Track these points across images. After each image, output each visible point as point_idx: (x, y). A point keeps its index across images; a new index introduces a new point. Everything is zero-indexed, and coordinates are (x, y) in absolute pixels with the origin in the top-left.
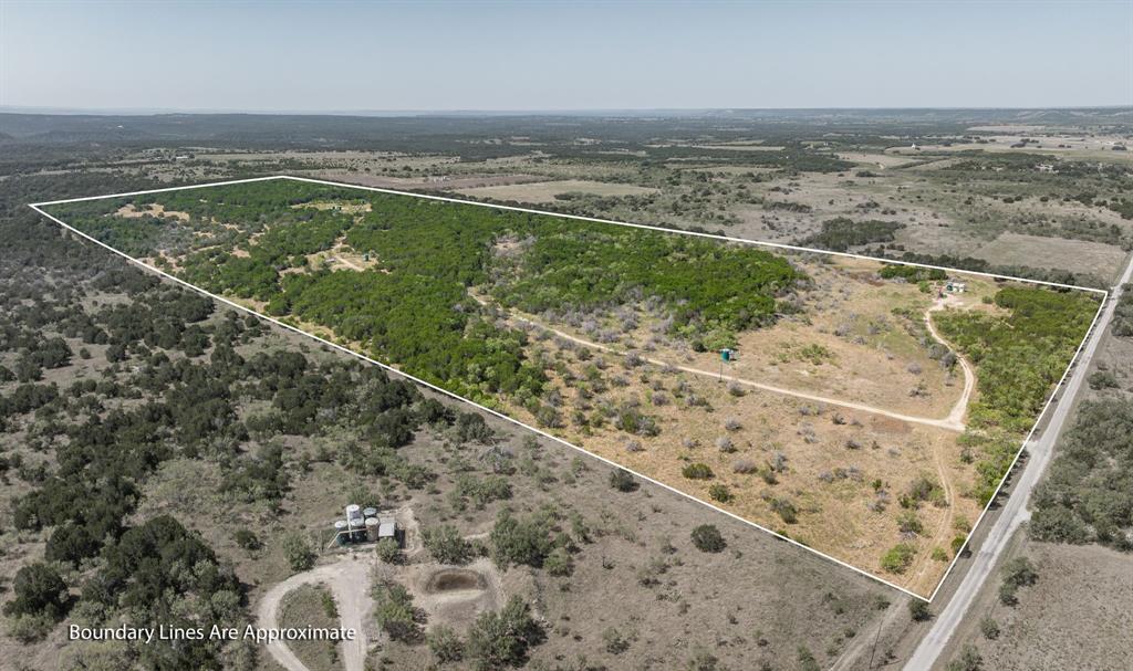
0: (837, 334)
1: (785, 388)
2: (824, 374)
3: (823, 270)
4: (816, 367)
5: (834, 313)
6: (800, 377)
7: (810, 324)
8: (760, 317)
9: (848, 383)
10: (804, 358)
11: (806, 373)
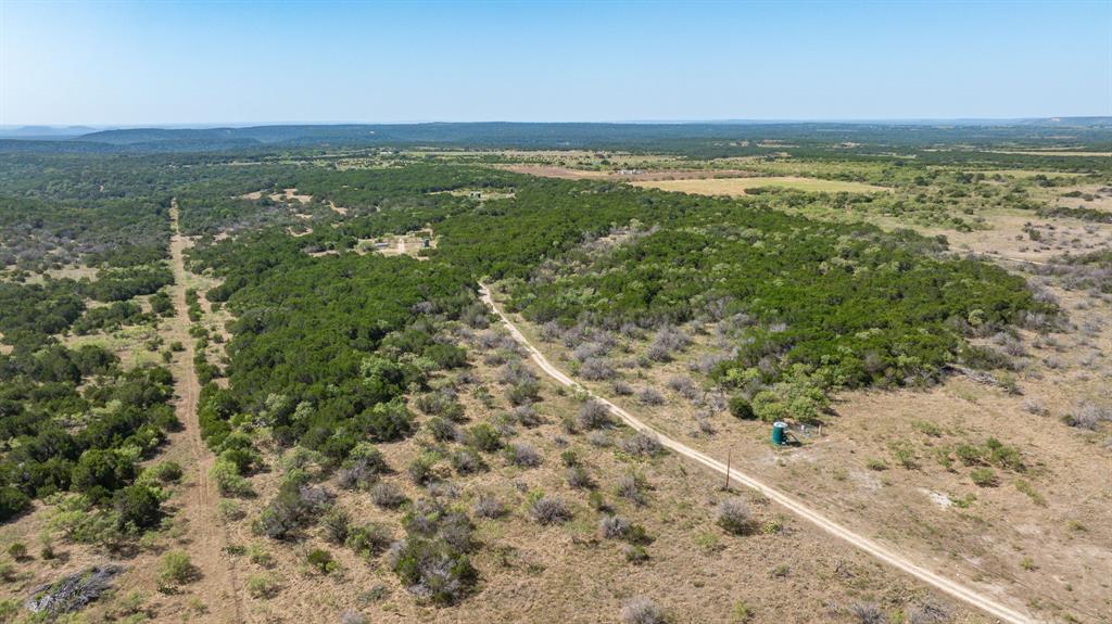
0: (1071, 422)
1: (865, 532)
2: (989, 514)
3: (1098, 302)
4: (978, 491)
5: (1085, 379)
6: (922, 510)
7: (1016, 392)
8: (908, 367)
9: (1046, 554)
10: (957, 465)
11: (943, 501)
